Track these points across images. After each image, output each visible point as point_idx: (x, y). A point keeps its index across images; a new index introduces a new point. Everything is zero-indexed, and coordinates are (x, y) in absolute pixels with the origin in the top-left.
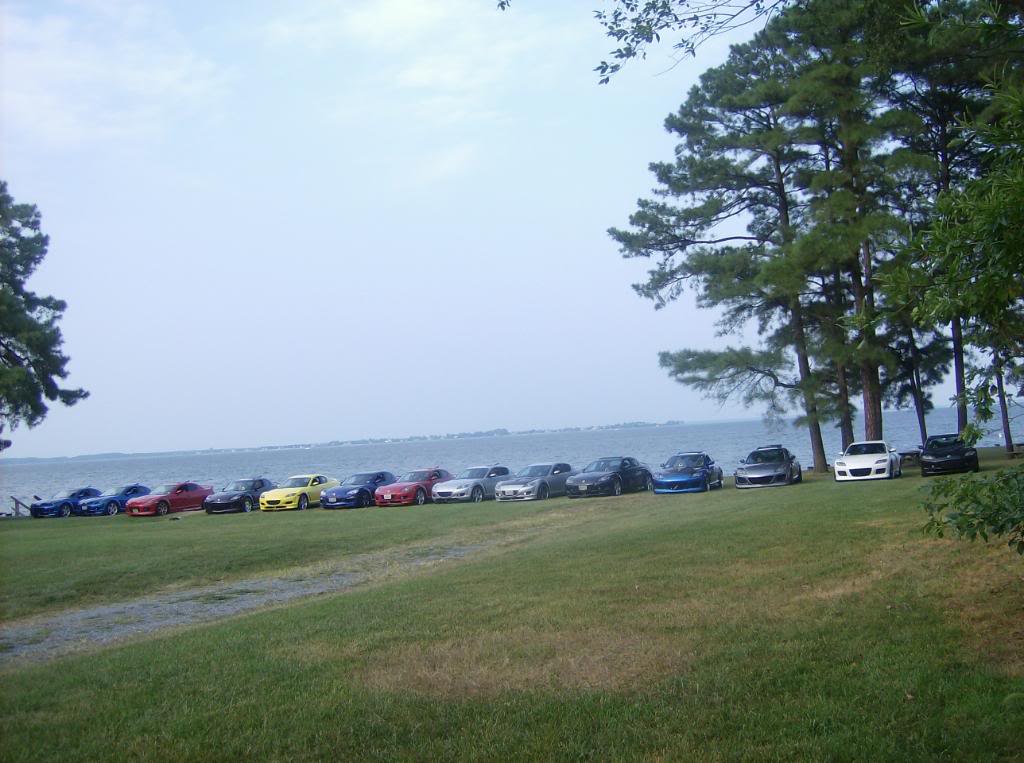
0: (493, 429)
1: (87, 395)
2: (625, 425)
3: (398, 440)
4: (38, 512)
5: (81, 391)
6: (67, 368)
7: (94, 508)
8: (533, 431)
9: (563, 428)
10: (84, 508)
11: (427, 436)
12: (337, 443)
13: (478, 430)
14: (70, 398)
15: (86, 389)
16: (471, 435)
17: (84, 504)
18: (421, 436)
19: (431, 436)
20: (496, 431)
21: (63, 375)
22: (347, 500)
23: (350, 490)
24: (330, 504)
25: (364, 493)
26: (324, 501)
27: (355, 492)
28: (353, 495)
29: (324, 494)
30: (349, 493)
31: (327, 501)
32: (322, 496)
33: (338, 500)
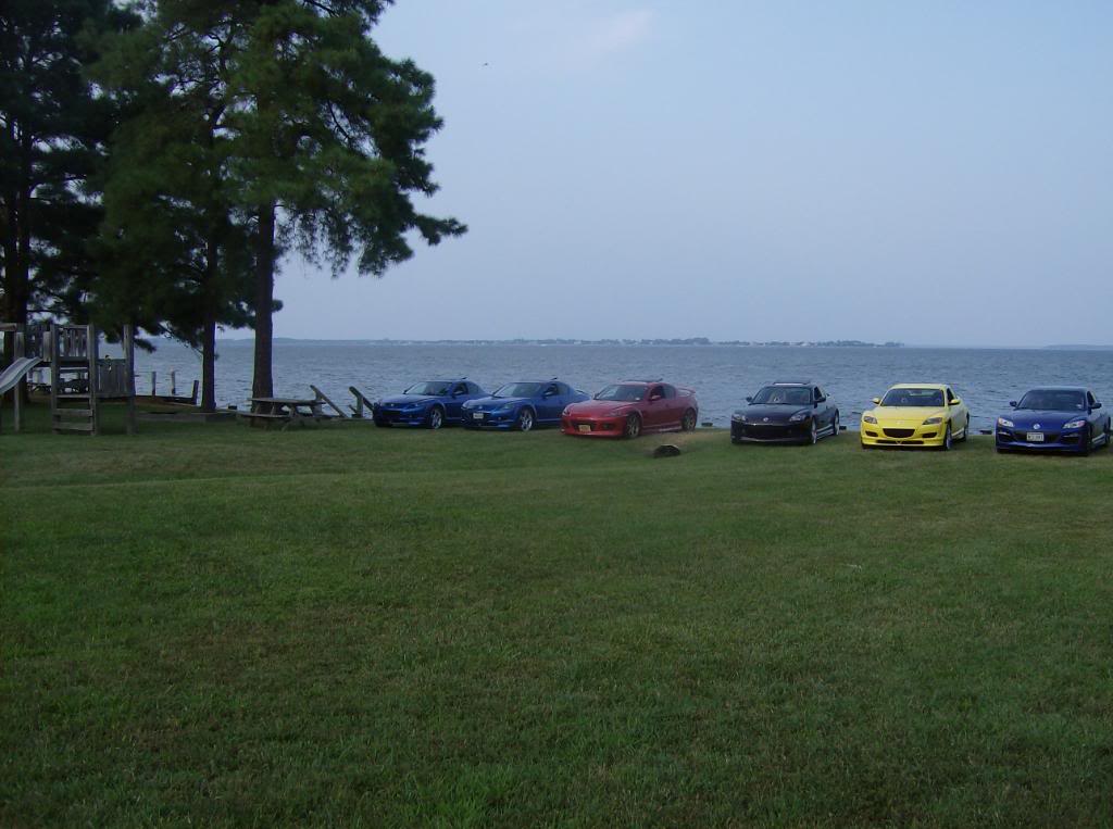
0: (693, 337)
1: (462, 230)
2: (839, 344)
3: (588, 342)
4: (388, 416)
5: (453, 222)
6: (433, 178)
7: (496, 417)
8: (737, 342)
9: (770, 341)
10: (478, 416)
11: (620, 340)
12: (522, 341)
13: (676, 337)
14: (434, 230)
15: (462, 221)
16: (669, 343)
17: (476, 408)
18: (614, 339)
19: (625, 341)
20: (696, 340)
21: (430, 189)
22: (1064, 440)
23: (1068, 422)
24: (1031, 445)
25: (1088, 428)
26: (1011, 438)
27: (1079, 424)
28: (1076, 431)
29: (1010, 424)
30: (1068, 426)
31: (1023, 438)
32: (1000, 428)
33: (1048, 439)
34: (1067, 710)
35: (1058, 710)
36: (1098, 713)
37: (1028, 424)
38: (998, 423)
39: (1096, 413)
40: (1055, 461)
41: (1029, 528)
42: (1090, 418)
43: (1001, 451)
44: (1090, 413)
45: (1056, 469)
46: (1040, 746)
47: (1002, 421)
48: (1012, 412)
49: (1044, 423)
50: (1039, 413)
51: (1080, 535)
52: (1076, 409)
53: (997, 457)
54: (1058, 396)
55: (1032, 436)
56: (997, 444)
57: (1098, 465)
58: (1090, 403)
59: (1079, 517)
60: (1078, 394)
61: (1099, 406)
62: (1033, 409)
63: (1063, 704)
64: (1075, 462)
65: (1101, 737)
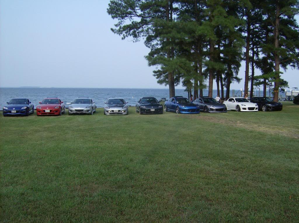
22: (21, 112)
23: (22, 107)
24: (13, 114)
25: (28, 109)
26: (7, 112)
27: (25, 108)
28: (25, 109)
29: (7, 108)
30: (22, 108)
31: (10, 112)
32: (4, 110)
33: (17, 112)
34: (14, 185)
35: (11, 185)
36: (22, 184)
37: (12, 108)
38: (3, 108)
39: (30, 105)
40: (19, 118)
41: (10, 136)
42: (28, 106)
43: (5, 116)
44: (28, 105)
45: (19, 120)
46: (5, 196)
47: (4, 108)
48: (7, 105)
49: (16, 108)
50: (15, 105)
51: (23, 137)
52: (25, 104)
53: (3, 117)
54: (20, 100)
55: (13, 112)
56: (3, 114)
57: (30, 118)
58: (28, 102)
59: (24, 133)
60: (25, 100)
61: (30, 103)
62: (13, 104)
63: (13, 183)
64: (24, 118)
65: (22, 190)
